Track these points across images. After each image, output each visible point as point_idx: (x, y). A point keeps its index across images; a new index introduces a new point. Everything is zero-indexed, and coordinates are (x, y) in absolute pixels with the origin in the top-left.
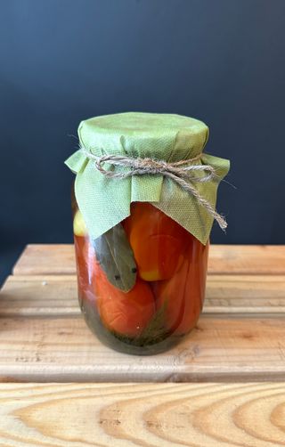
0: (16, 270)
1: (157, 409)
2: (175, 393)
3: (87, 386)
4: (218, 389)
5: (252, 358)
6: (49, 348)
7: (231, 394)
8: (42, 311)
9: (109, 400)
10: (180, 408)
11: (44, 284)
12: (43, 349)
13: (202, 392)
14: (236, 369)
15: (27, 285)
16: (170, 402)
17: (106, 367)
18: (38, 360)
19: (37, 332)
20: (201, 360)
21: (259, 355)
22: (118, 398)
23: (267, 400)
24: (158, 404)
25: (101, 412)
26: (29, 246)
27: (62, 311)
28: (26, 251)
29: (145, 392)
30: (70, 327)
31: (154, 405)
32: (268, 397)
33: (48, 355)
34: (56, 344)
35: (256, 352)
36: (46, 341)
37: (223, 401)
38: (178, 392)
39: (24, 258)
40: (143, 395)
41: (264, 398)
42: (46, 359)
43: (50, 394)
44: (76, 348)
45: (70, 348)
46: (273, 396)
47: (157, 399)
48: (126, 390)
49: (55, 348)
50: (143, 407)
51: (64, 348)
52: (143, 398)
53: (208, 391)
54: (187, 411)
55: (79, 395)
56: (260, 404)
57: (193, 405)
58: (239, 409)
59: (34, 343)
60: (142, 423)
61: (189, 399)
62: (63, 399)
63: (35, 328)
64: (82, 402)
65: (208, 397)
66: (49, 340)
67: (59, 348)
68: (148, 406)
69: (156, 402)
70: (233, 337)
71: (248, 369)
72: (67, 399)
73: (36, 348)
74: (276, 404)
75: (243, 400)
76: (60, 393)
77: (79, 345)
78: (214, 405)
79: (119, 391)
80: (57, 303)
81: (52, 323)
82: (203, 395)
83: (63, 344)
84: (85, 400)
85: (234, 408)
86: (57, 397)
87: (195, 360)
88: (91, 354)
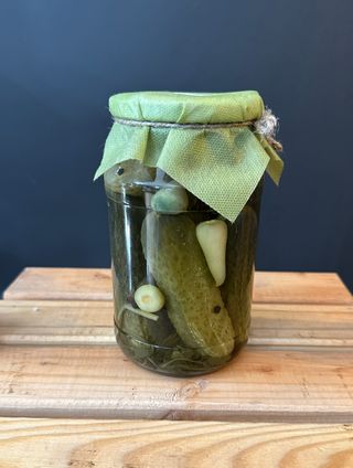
0: (6, 294)
1: (143, 450)
2: (167, 432)
3: (63, 422)
4: (221, 428)
5: (268, 395)
6: (26, 379)
7: (236, 434)
8: (28, 338)
9: (86, 439)
10: (170, 450)
11: (35, 309)
12: (20, 380)
13: (201, 431)
14: (247, 406)
15: (16, 310)
16: (159, 443)
17: (91, 402)
18: (11, 391)
19: (16, 361)
20: (206, 395)
21: (277, 392)
22: (97, 437)
23: (280, 443)
24: (145, 444)
25: (74, 452)
26: (27, 269)
27: (50, 339)
28: (23, 274)
29: (132, 430)
30: (56, 357)
31: (139, 445)
32: (280, 440)
33: (25, 386)
34: (36, 375)
35: (274, 388)
36: (24, 371)
37: (225, 442)
39: (19, 281)
40: (129, 433)
41: (275, 441)
42: (21, 390)
43: (17, 430)
44: (58, 380)
45: (51, 380)
46: (289, 438)
47: (145, 438)
48: (109, 428)
49: (33, 379)
50: (125, 447)
51: (44, 380)
52: (127, 437)
53: (213, 430)
54: (178, 453)
56: (269, 448)
57: (185, 447)
58: (243, 452)
59: (11, 373)
60: (120, 465)
61: (184, 438)
62: (31, 436)
63: (14, 357)
64: (52, 440)
65: (206, 438)
66: (29, 370)
67: (39, 379)
68: (132, 447)
69: (142, 441)
70: (249, 371)
71: (262, 407)
72: (36, 436)
73: (11, 378)
74: (289, 449)
75: (249, 442)
76: (29, 429)
77: (63, 376)
78: (213, 447)
79: (100, 428)
80: (47, 330)
81: (35, 352)
82: (201, 435)
83: (44, 375)
84: (57, 438)
85: (237, 451)
86: (24, 434)
87: (200, 395)
88: (75, 387)
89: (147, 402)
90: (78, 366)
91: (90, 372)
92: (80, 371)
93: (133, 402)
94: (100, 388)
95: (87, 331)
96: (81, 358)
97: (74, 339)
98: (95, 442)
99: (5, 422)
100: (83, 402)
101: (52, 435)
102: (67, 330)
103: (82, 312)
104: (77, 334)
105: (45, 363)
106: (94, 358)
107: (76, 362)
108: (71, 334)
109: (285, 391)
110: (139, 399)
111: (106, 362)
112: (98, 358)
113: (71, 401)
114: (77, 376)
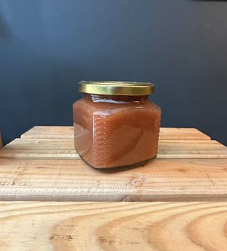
1: (111, 225)
2: (127, 210)
3: (48, 204)
4: (166, 207)
5: (189, 184)
6: (26, 176)
8: (31, 155)
9: (66, 216)
10: (133, 224)
11: (37, 142)
12: (21, 177)
13: (153, 209)
14: (178, 192)
16: (123, 218)
17: (69, 190)
18: (14, 184)
19: (21, 166)
20: (146, 185)
21: (195, 182)
22: (74, 214)
23: (215, 216)
24: (112, 219)
25: (55, 227)
27: (44, 156)
28: (33, 128)
29: (101, 209)
30: (47, 164)
31: (107, 220)
33: (24, 181)
35: (190, 179)
36: (25, 172)
37: (173, 217)
38: (131, 209)
39: (30, 131)
40: (99, 211)
42: (20, 183)
43: (12, 210)
44: (47, 177)
45: (43, 177)
47: (111, 214)
48: (83, 207)
49: (30, 176)
50: (97, 223)
51: (38, 176)
52: (98, 214)
53: (158, 208)
54: (139, 226)
55: (39, 211)
56: (209, 220)
57: (145, 221)
60: (94, 238)
61: (141, 215)
62: (21, 215)
63: (20, 164)
64: (38, 218)
65: (158, 214)
66: (29, 171)
67: (34, 176)
68: (102, 222)
69: (110, 218)
70: (170, 171)
71: (188, 192)
72: (26, 214)
73: (15, 176)
76: (21, 210)
77: (50, 174)
78: (166, 221)
79: (76, 208)
80: (42, 151)
81: (34, 162)
82: (154, 212)
83: (38, 174)
84: (43, 216)
85: (185, 224)
87: (144, 185)
88: (59, 181)
89: (109, 190)
90: (61, 169)
91: (69, 172)
92: (62, 172)
93: (99, 190)
94: (75, 181)
95: (67, 151)
96: (62, 165)
97: (59, 155)
98: (73, 219)
99: (4, 205)
100: (64, 190)
101: (39, 214)
102: (55, 151)
103: (64, 143)
104: (60, 153)
105: (40, 168)
106: (71, 165)
107: (59, 167)
108: (57, 153)
109: (199, 182)
110: (103, 188)
111: (78, 167)
112: (74, 165)
113: (56, 189)
114: (60, 174)
